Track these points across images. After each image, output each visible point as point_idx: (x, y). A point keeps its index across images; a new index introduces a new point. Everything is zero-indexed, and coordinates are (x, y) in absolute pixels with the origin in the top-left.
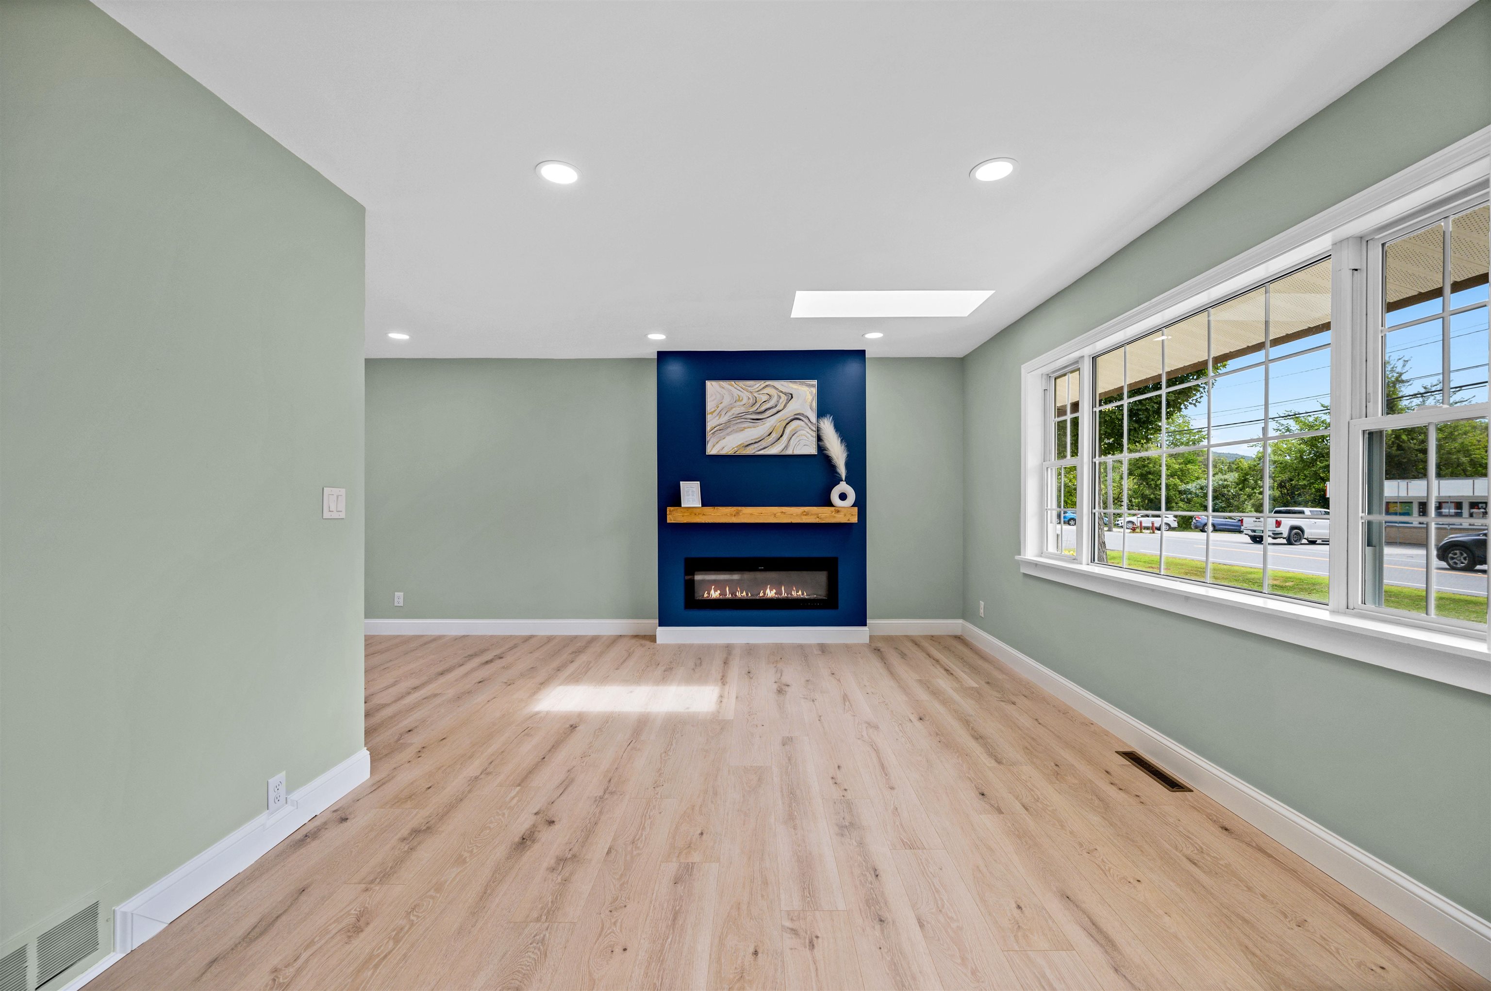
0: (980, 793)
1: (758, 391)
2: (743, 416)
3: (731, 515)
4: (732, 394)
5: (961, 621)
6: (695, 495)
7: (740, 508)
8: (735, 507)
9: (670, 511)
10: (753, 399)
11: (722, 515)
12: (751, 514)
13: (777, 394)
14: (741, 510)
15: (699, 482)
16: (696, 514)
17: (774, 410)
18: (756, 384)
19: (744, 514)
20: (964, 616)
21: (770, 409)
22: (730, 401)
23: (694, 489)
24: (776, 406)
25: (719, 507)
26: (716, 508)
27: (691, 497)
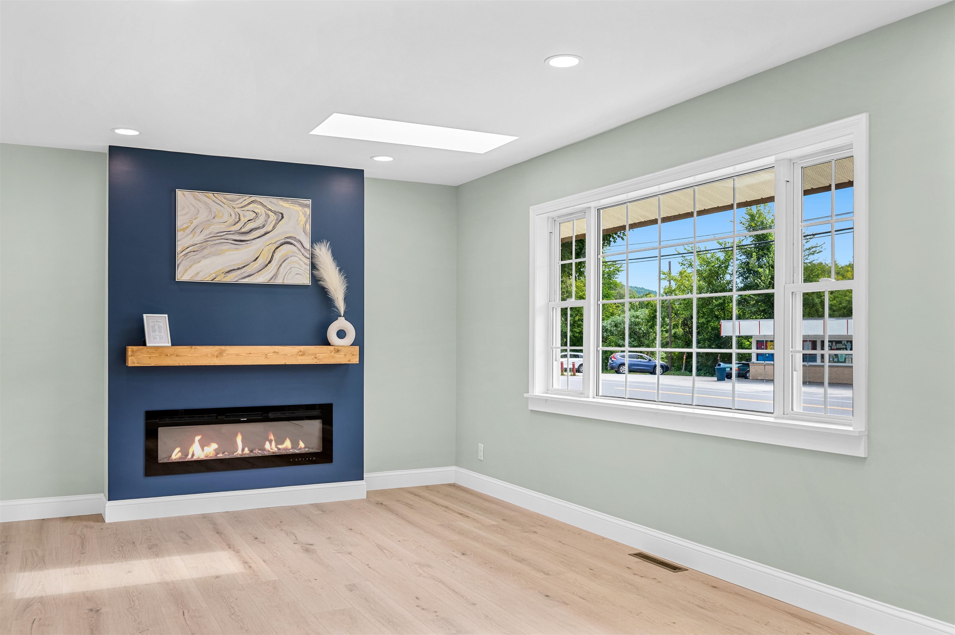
0: (545, 596)
1: (242, 207)
2: (223, 235)
3: (213, 355)
4: (210, 209)
5: (454, 468)
6: (162, 331)
7: (223, 347)
8: (217, 347)
9: (133, 351)
10: (236, 215)
11: (201, 357)
12: (238, 355)
13: (265, 212)
14: (224, 351)
15: (166, 315)
16: (167, 355)
17: (262, 231)
18: (239, 199)
19: (228, 354)
20: (458, 463)
21: (256, 229)
22: (207, 217)
23: (161, 324)
24: (264, 226)
25: (197, 347)
26: (193, 347)
27: (157, 333)
